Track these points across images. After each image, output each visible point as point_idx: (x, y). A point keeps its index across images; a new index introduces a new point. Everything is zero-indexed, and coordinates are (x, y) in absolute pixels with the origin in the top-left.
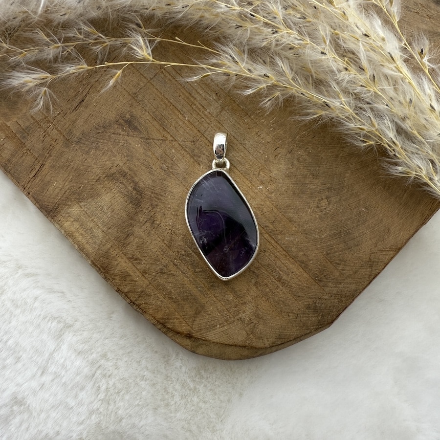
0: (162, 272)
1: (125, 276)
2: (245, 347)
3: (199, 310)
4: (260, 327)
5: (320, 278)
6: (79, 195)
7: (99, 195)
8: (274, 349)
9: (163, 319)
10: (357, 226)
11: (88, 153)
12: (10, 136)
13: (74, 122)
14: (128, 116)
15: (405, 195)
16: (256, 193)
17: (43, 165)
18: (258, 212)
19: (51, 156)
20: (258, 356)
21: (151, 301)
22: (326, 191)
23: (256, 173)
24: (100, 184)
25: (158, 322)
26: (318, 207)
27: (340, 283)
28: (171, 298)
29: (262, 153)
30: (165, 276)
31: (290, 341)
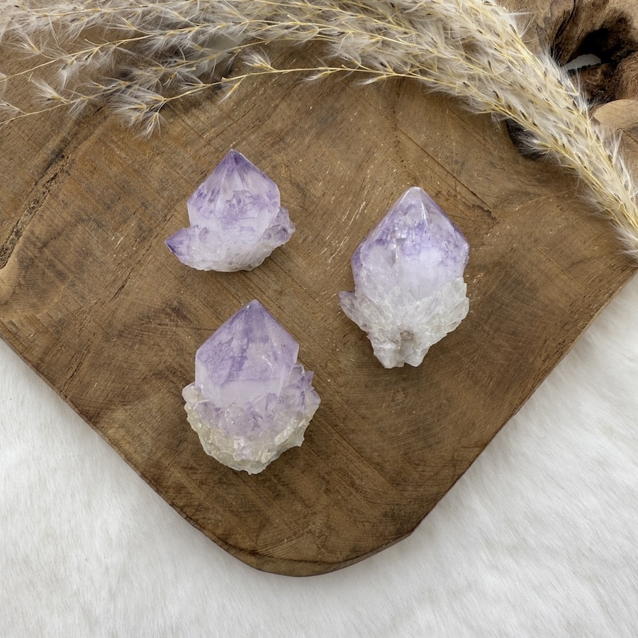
0: (220, 482)
1: (180, 488)
2: (316, 562)
3: (264, 524)
4: (332, 539)
5: (397, 481)
6: (124, 397)
7: (145, 396)
8: (348, 562)
9: (223, 535)
10: (438, 420)
11: (131, 347)
12: (41, 330)
13: (114, 312)
14: (175, 303)
15: (491, 383)
16: (324, 388)
17: (81, 363)
18: (326, 409)
19: (89, 352)
20: (332, 571)
21: (210, 515)
22: (403, 382)
23: (322, 364)
24: (147, 383)
25: (219, 538)
26: (393, 400)
27: (420, 485)
28: (232, 511)
29: (329, 340)
30: (225, 486)
31: (366, 553)
